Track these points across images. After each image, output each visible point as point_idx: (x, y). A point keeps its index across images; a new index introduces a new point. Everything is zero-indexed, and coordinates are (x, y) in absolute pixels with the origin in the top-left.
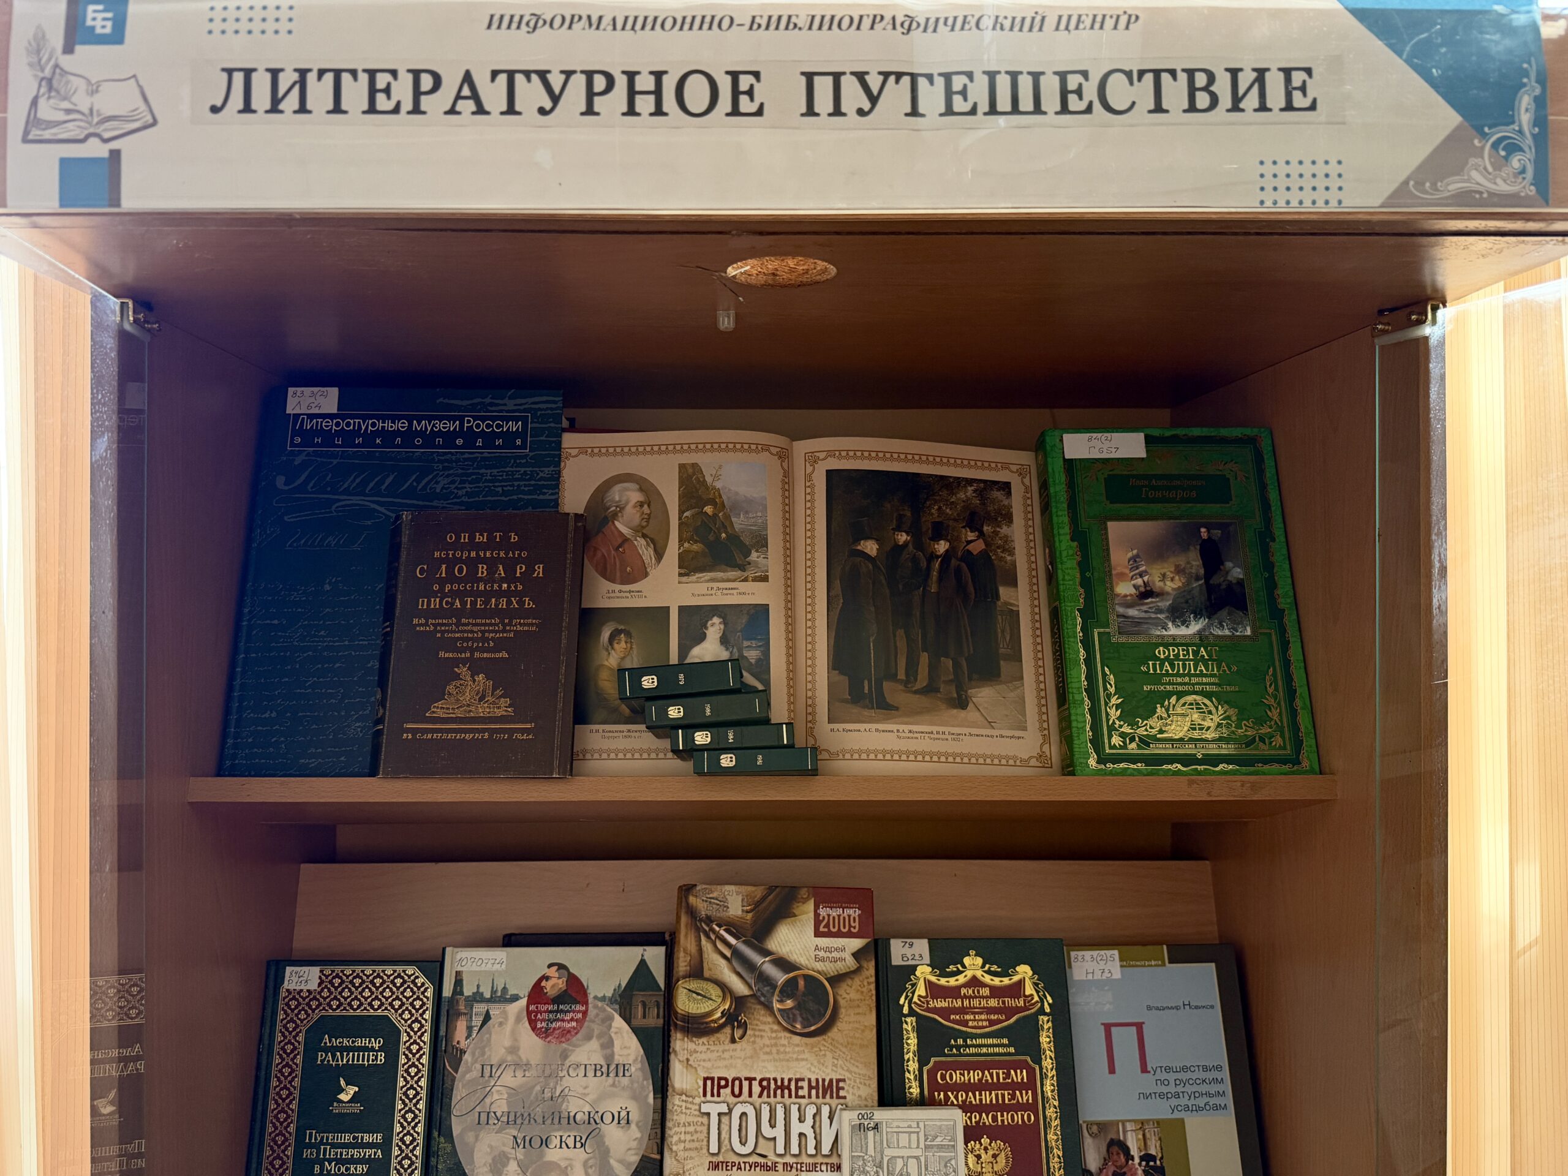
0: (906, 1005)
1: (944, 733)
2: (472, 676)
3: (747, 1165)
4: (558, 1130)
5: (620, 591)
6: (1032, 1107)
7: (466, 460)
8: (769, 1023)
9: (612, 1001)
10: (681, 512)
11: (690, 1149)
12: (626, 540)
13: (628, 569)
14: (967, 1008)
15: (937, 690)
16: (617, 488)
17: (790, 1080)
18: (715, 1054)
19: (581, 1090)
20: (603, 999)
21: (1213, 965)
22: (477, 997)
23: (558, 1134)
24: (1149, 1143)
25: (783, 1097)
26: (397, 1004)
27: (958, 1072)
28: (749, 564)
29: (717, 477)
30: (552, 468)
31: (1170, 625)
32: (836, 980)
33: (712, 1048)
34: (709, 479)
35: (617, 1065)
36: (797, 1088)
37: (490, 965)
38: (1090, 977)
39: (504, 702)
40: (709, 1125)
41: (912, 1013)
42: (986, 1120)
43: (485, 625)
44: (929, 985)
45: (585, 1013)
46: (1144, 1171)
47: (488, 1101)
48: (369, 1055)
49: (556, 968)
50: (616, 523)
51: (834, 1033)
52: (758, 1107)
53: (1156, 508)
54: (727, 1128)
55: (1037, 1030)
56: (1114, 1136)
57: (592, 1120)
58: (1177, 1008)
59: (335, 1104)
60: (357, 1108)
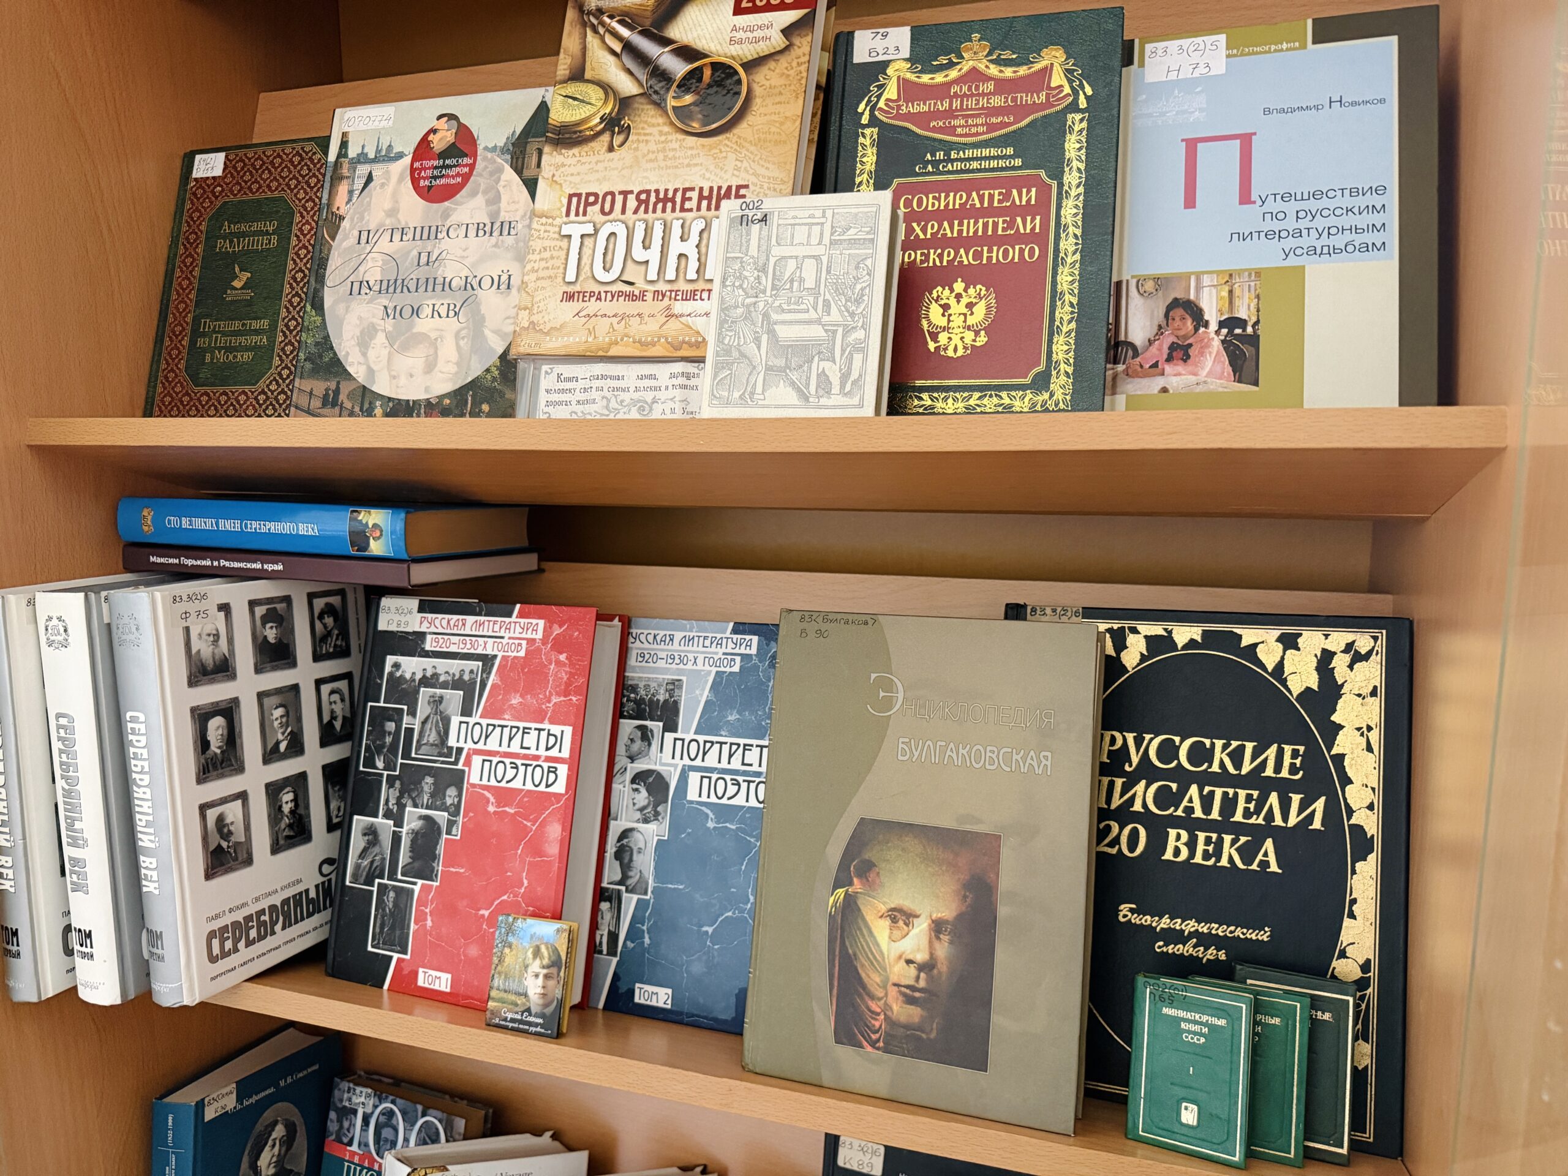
0: (867, 112)
3: (609, 295)
4: (431, 298)
6: (1039, 238)
8: (659, 125)
9: (503, 151)
11: (543, 278)
14: (956, 110)
17: (676, 191)
18: (587, 166)
19: (460, 253)
20: (494, 149)
21: (1395, 38)
22: (362, 158)
23: (430, 302)
24: (1237, 302)
25: (664, 211)
26: (293, 183)
27: (931, 196)
32: (751, 65)
33: (583, 160)
35: (502, 223)
36: (684, 199)
37: (376, 123)
38: (1173, 76)
40: (568, 250)
41: (874, 122)
42: (964, 259)
44: (903, 84)
45: (472, 167)
46: (1223, 342)
47: (362, 269)
48: (263, 239)
49: (446, 119)
51: (742, 129)
52: (631, 225)
54: (591, 252)
55: (1061, 133)
56: (1179, 294)
57: (468, 285)
58: (1317, 108)
59: (229, 292)
60: (249, 294)
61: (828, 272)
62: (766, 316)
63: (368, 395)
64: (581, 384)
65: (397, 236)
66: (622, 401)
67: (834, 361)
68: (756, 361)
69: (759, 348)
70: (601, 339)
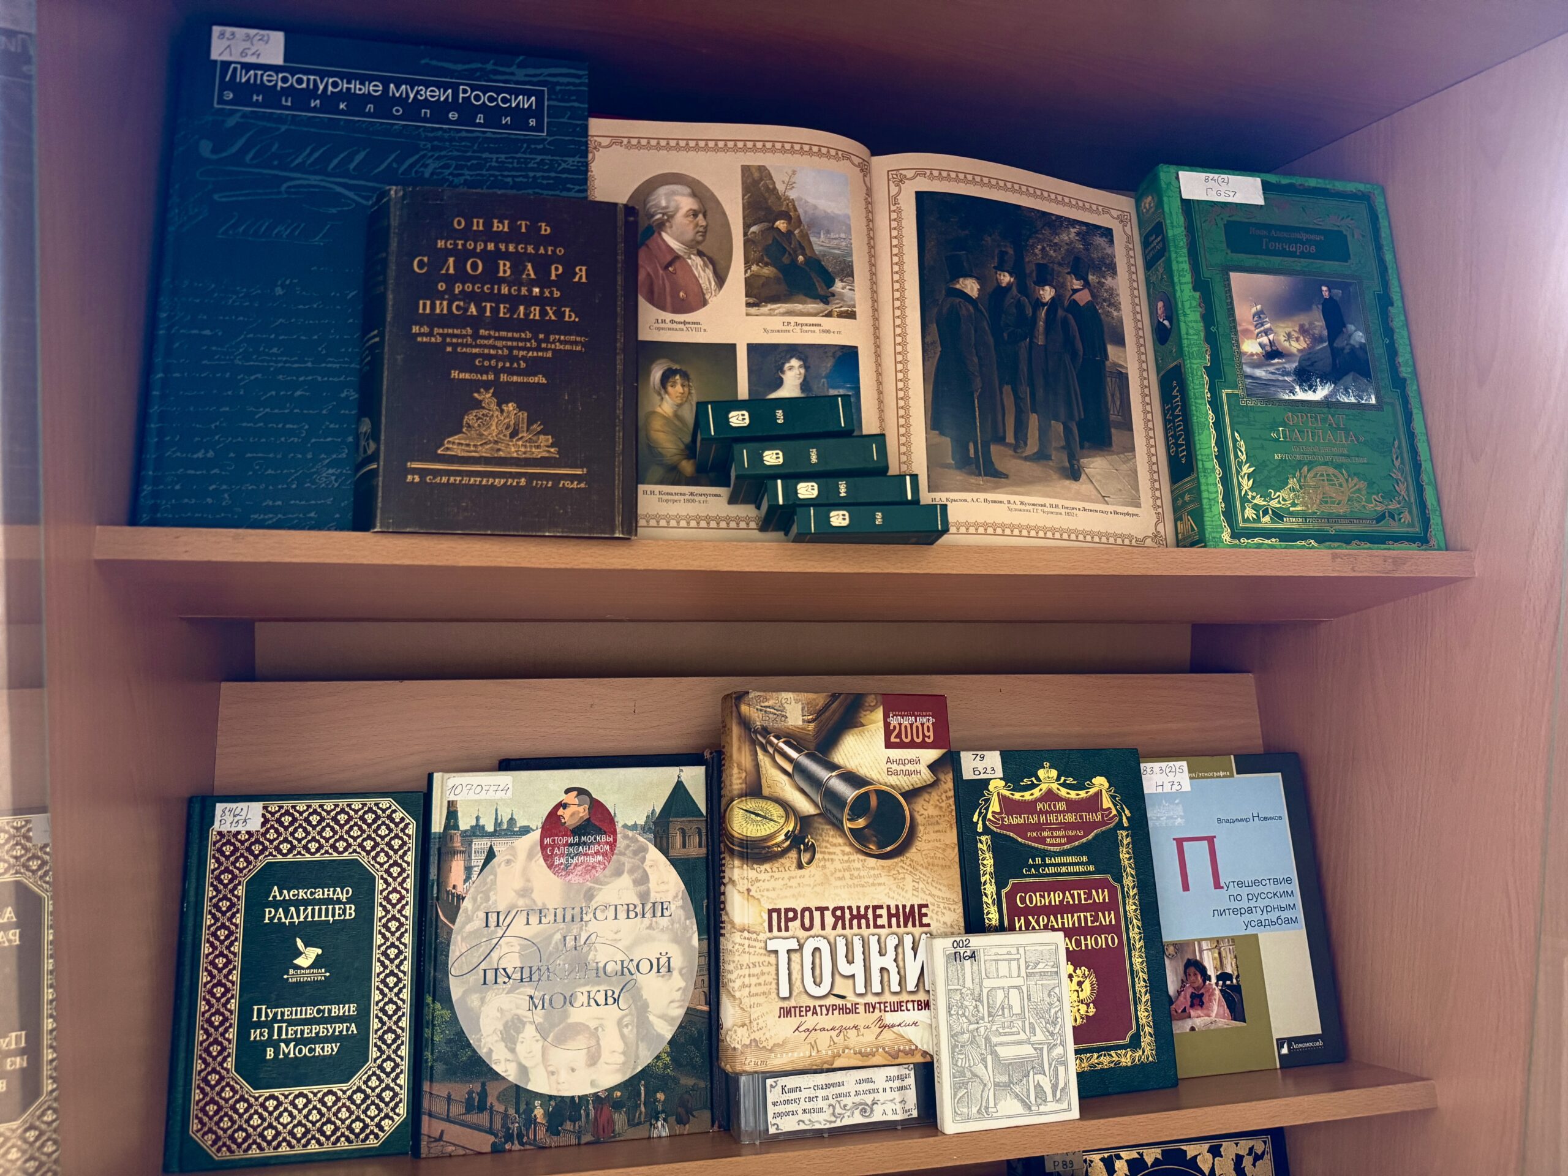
0: (980, 822)
1: (1057, 506)
2: (499, 405)
3: (824, 1009)
4: (585, 985)
5: (672, 322)
6: (1115, 929)
7: (462, 139)
8: (840, 845)
9: (645, 829)
10: (747, 226)
11: (757, 994)
12: (677, 258)
13: (681, 294)
14: (1044, 824)
15: (1048, 457)
16: (663, 190)
17: (867, 908)
18: (780, 883)
19: (612, 936)
20: (634, 827)
21: (1279, 775)
22: (477, 831)
23: (585, 989)
24: (1225, 961)
25: (859, 927)
26: (368, 844)
27: (1038, 894)
28: (833, 295)
29: (790, 185)
30: (577, 159)
31: (1297, 388)
32: (912, 794)
33: (777, 875)
34: (780, 187)
35: (654, 904)
36: (876, 917)
37: (491, 793)
38: (1160, 790)
39: (545, 440)
40: (777, 965)
41: (987, 831)
42: (1070, 946)
43: (512, 339)
44: (1003, 799)
46: (1221, 991)
47: (495, 955)
48: (334, 909)
49: (575, 793)
50: (664, 235)
51: (912, 853)
52: (832, 941)
53: (1276, 261)
54: (799, 967)
55: (1116, 844)
56: (1190, 956)
57: (625, 970)
58: (1247, 820)
59: (291, 971)
60: (321, 974)
61: (1029, 999)
62: (987, 1039)
63: (522, 1095)
64: (805, 1094)
65: (534, 919)
66: (845, 1106)
67: (1045, 1074)
68: (986, 1079)
69: (986, 1067)
70: (824, 1052)
